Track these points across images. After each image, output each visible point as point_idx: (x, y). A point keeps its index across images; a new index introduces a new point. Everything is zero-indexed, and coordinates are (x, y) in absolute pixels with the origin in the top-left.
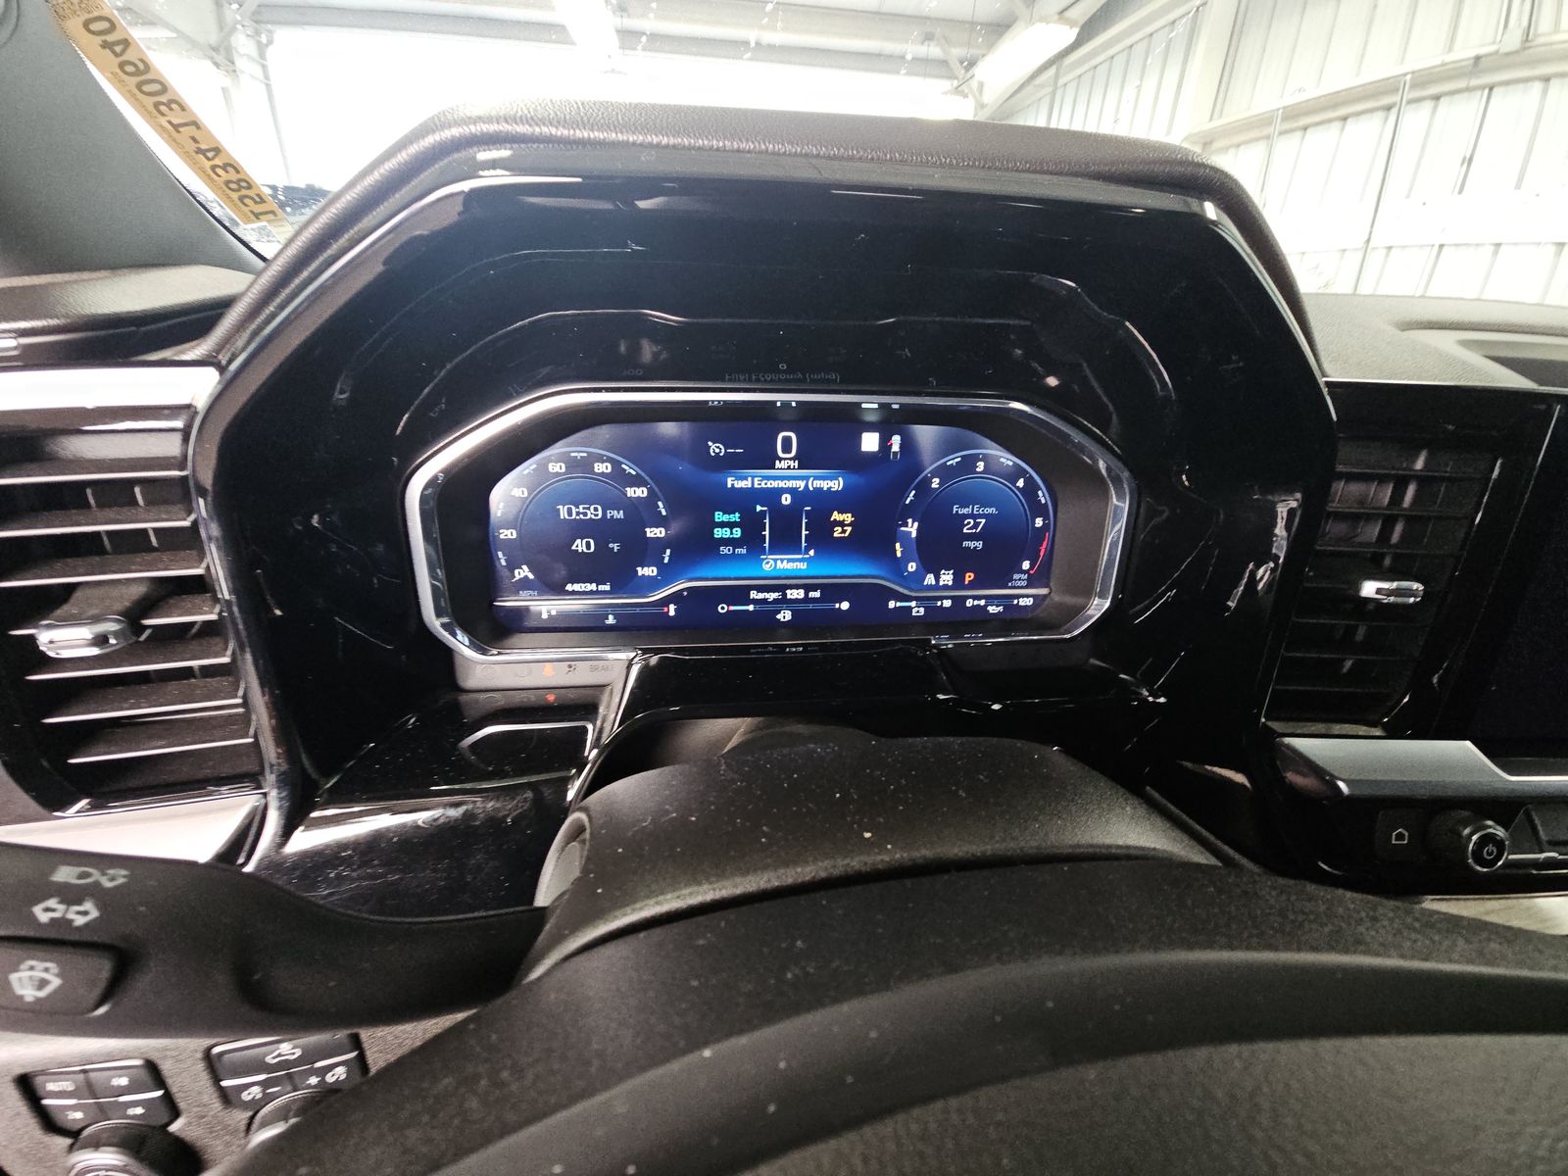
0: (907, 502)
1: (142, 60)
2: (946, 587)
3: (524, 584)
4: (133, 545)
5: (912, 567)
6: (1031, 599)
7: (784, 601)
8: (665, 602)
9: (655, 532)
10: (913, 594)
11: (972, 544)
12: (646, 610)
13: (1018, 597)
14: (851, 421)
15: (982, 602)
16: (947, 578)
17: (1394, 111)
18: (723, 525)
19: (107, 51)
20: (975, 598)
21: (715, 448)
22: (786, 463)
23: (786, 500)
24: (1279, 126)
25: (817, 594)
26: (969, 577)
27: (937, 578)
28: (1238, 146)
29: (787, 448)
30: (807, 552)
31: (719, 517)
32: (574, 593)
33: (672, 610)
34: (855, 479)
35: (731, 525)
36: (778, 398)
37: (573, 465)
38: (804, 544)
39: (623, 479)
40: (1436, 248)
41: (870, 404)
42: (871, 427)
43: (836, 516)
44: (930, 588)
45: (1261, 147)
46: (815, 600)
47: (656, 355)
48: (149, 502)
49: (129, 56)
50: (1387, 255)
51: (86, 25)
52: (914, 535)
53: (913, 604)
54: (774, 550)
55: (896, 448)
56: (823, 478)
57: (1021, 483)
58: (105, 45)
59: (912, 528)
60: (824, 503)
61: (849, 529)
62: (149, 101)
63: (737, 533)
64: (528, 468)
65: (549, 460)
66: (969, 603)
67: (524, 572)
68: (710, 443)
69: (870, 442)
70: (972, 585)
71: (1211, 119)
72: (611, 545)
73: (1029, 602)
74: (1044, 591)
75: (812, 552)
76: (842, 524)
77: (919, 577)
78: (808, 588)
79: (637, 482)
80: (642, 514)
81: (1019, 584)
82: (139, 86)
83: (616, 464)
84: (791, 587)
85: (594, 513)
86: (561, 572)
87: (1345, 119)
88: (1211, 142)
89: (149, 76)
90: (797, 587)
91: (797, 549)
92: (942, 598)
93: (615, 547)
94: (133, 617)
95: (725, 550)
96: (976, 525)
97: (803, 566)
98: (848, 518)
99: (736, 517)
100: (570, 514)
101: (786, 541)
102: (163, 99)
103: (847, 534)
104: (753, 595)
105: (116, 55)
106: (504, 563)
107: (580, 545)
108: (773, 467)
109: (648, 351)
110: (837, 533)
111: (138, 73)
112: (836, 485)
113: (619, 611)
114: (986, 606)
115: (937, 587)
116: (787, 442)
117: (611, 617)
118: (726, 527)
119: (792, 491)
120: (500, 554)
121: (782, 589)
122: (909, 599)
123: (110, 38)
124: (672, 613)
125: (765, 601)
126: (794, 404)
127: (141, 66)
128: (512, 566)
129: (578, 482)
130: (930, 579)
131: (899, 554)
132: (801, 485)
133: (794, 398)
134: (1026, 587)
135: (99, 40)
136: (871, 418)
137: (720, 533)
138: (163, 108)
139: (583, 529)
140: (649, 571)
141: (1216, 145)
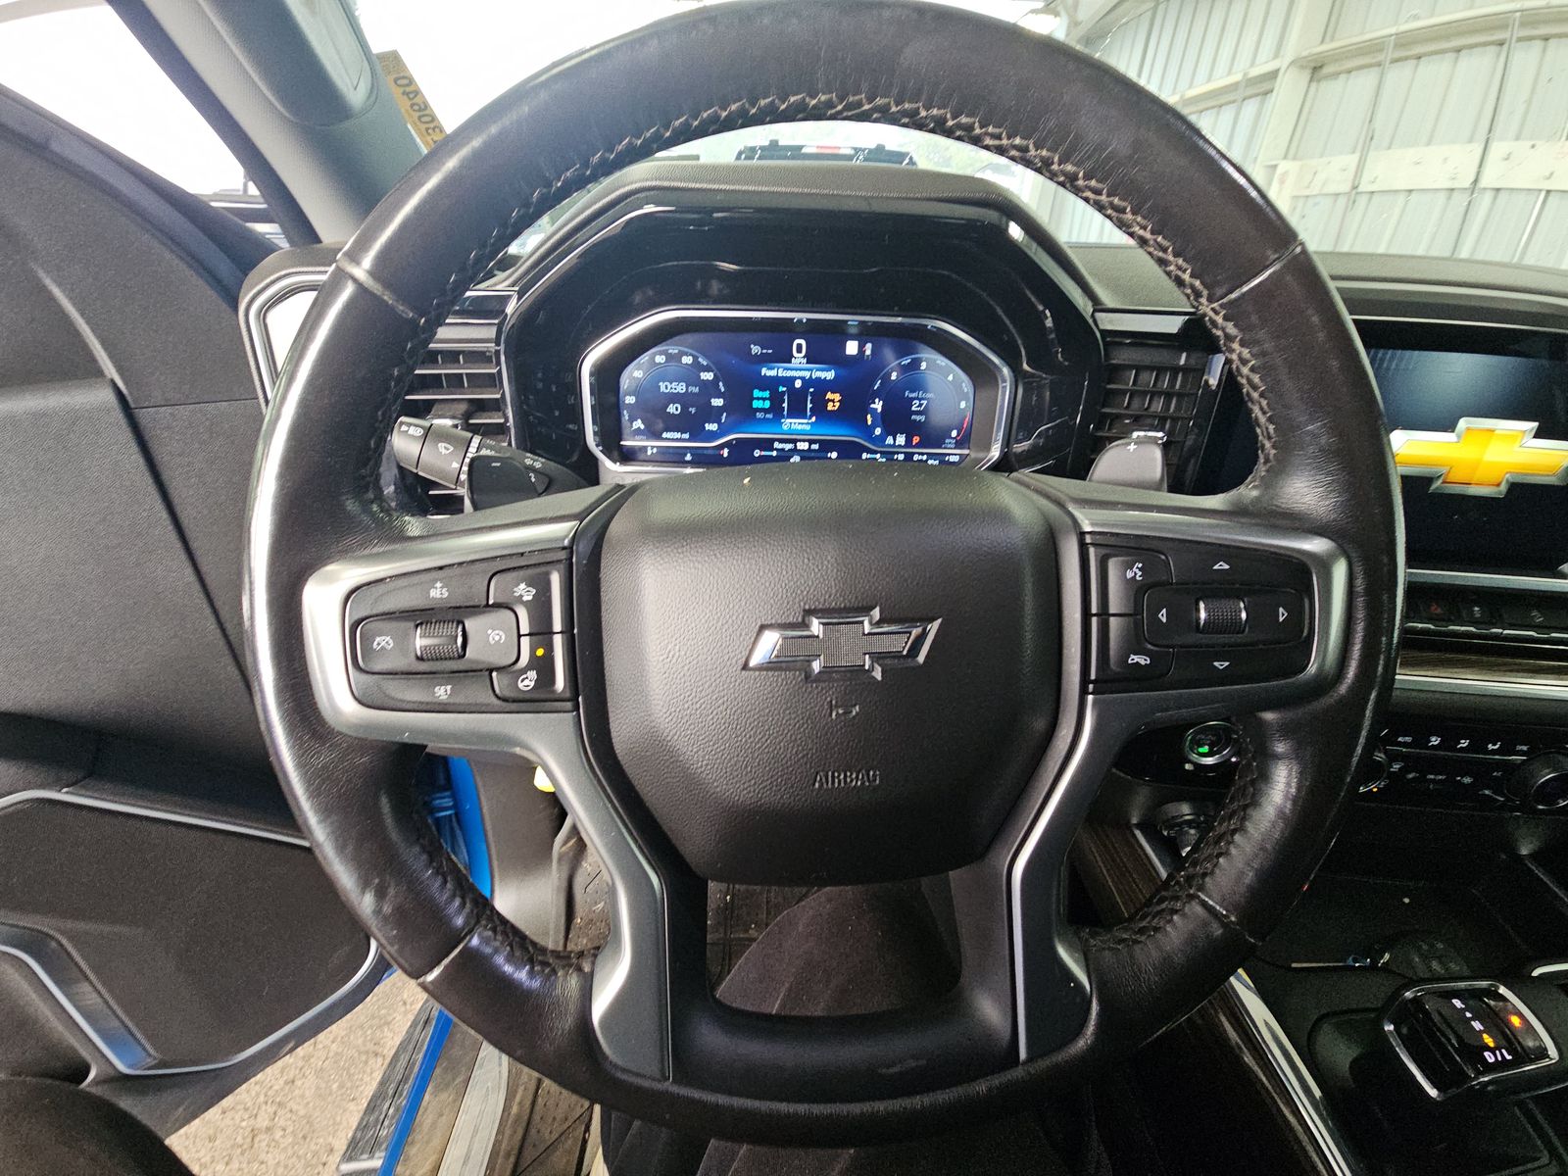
0: (876, 388)
1: (424, 103)
2: (900, 446)
3: (638, 432)
4: (456, 382)
5: (878, 431)
6: (958, 457)
7: (795, 451)
8: (722, 447)
9: (718, 402)
10: (879, 449)
11: (918, 418)
12: (710, 452)
13: (949, 455)
14: (840, 333)
15: (925, 457)
16: (901, 440)
17: (1506, 47)
18: (758, 399)
19: (405, 97)
20: (919, 454)
21: (755, 349)
22: (799, 358)
23: (798, 384)
24: (1391, 54)
25: (815, 447)
26: (916, 440)
27: (895, 440)
28: (1349, 72)
29: (799, 350)
30: (810, 418)
31: (757, 393)
32: (666, 439)
33: (725, 452)
34: (843, 372)
35: (764, 399)
36: (796, 316)
37: (670, 357)
38: (809, 413)
39: (698, 367)
40: (1543, 194)
41: (853, 320)
42: (853, 338)
43: (829, 396)
44: (889, 446)
45: (1374, 73)
46: (814, 450)
47: (720, 290)
48: (465, 362)
49: (416, 100)
50: (1495, 198)
51: (396, 81)
52: (879, 410)
53: (878, 456)
54: (790, 416)
55: (868, 352)
56: (822, 370)
57: (950, 378)
58: (404, 93)
59: (878, 405)
60: (822, 387)
61: (837, 404)
62: (423, 127)
63: (767, 404)
64: (645, 358)
65: (655, 354)
66: (916, 457)
67: (638, 424)
68: (752, 346)
69: (852, 348)
70: (918, 446)
71: (1322, 42)
72: (690, 409)
73: (955, 459)
74: (966, 452)
75: (814, 419)
76: (833, 401)
77: (883, 438)
78: (811, 442)
79: (707, 369)
80: (709, 389)
81: (949, 446)
82: (420, 118)
83: (695, 358)
84: (800, 441)
85: (681, 388)
86: (660, 425)
87: (1458, 50)
88: (1321, 67)
89: (427, 112)
90: (804, 441)
91: (805, 417)
92: (898, 453)
93: (693, 410)
94: (467, 416)
95: (759, 415)
96: (920, 405)
97: (808, 428)
98: (837, 397)
99: (767, 394)
100: (667, 388)
101: (797, 411)
102: (432, 125)
103: (836, 408)
104: (777, 445)
105: (410, 99)
106: (627, 418)
107: (672, 409)
108: (790, 362)
109: (715, 287)
110: (830, 407)
111: (420, 110)
112: (830, 375)
113: (694, 451)
114: (927, 461)
115: (894, 446)
116: (799, 347)
117: (689, 455)
118: (761, 400)
119: (803, 379)
120: (625, 412)
121: (794, 441)
122: (876, 452)
123: (408, 89)
124: (726, 455)
125: (783, 450)
126: (804, 321)
127: (423, 107)
128: (632, 420)
129: (673, 367)
130: (890, 440)
131: (869, 423)
132: (807, 374)
133: (804, 316)
134: (955, 448)
135: (402, 90)
136: (853, 331)
137: (756, 404)
138: (430, 131)
139: (674, 398)
140: (712, 427)
141: (1326, 70)
